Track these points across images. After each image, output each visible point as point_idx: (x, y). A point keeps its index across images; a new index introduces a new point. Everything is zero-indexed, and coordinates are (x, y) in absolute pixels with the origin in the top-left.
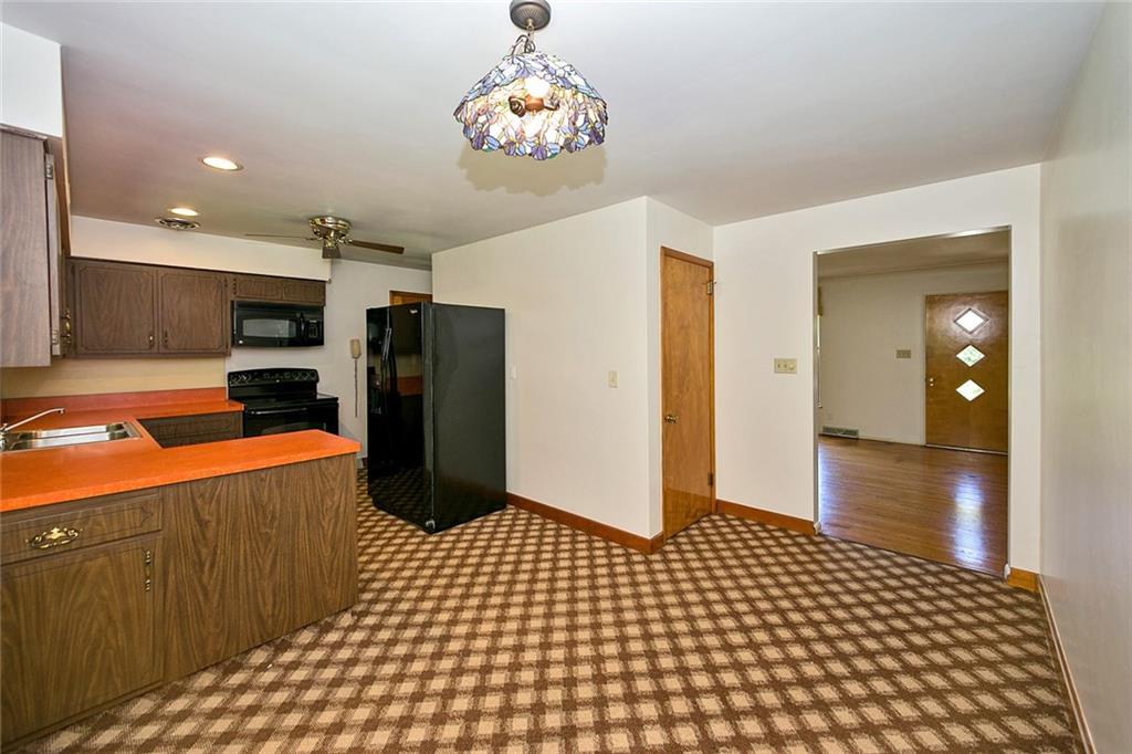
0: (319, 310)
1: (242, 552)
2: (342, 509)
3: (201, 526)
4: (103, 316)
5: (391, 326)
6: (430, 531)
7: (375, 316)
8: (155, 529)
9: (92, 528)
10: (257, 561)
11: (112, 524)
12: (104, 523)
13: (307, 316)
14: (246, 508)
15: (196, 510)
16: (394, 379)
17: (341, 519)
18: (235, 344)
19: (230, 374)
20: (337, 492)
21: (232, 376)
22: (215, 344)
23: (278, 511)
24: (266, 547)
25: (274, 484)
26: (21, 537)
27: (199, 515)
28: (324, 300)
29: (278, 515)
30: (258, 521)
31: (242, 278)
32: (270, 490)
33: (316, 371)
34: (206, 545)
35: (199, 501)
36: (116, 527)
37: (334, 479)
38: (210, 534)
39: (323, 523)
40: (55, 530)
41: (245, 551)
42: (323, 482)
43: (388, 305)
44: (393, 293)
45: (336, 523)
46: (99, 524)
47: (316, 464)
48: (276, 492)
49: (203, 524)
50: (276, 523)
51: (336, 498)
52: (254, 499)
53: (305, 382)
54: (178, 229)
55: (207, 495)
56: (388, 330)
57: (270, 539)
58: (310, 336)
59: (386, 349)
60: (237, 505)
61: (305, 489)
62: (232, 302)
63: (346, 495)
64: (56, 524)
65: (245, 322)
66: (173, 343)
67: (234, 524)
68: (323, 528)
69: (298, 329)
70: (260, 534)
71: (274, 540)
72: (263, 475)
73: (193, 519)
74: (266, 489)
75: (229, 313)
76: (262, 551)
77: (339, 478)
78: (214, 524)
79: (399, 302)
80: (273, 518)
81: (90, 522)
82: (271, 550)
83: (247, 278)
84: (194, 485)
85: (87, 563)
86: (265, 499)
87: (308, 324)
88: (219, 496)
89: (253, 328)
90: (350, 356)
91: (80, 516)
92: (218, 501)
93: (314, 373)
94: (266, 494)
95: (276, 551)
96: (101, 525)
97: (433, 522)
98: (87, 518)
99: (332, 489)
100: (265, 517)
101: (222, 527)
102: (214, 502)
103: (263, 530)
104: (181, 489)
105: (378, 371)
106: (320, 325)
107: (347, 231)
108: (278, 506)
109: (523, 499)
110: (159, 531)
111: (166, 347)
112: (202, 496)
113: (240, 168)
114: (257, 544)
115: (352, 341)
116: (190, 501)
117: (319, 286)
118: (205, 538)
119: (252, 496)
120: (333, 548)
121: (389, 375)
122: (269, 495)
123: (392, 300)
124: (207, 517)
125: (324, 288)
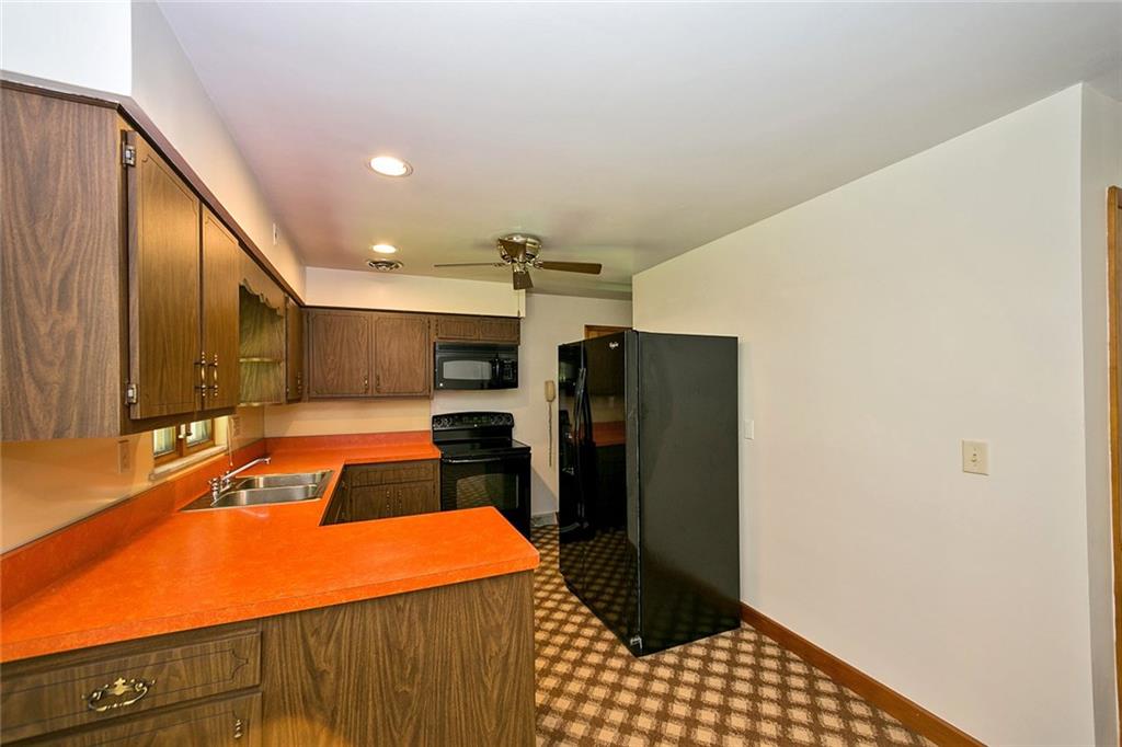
0: (513, 349)
1: (370, 721)
2: (512, 659)
3: (314, 678)
4: (329, 361)
5: (585, 366)
6: (637, 652)
7: (568, 354)
8: (251, 684)
9: (168, 679)
10: (392, 735)
11: (193, 675)
12: (183, 673)
13: (503, 356)
14: (377, 653)
15: (308, 654)
16: (588, 426)
17: (511, 673)
18: (436, 388)
19: (434, 417)
20: (506, 631)
21: (437, 419)
22: (419, 388)
23: (421, 657)
24: (404, 716)
25: (416, 616)
26: (77, 688)
27: (312, 661)
28: (519, 338)
29: (421, 666)
30: (392, 673)
31: (443, 318)
32: (411, 625)
33: (511, 415)
34: (321, 709)
35: (312, 641)
36: (199, 679)
37: (502, 610)
38: (327, 691)
39: (485, 679)
40: (121, 681)
41: (375, 719)
42: (486, 616)
43: (583, 338)
44: (589, 328)
45: (504, 680)
46: (177, 674)
47: (476, 587)
48: (418, 628)
49: (317, 676)
50: (418, 677)
51: (504, 640)
52: (387, 637)
53: (502, 426)
54: (384, 271)
55: (324, 631)
56: (582, 370)
57: (410, 704)
58: (505, 377)
59: (580, 392)
60: (364, 647)
61: (459, 625)
62: (435, 343)
63: (519, 634)
64: (120, 672)
65: (445, 364)
66: (384, 386)
67: (361, 677)
68: (485, 687)
69: (494, 371)
70: (396, 693)
71: (414, 703)
72: (401, 603)
73: (303, 667)
74: (406, 623)
75: (432, 355)
76: (399, 719)
77: (508, 609)
78: (332, 676)
79: (594, 335)
80: (415, 669)
81: (166, 671)
82: (411, 719)
83: (448, 318)
84: (306, 618)
85: (161, 733)
86: (403, 639)
87: (502, 365)
88: (340, 634)
89: (452, 370)
90: (543, 398)
91: (152, 661)
92: (338, 640)
93: (509, 417)
94: (404, 629)
95: (419, 721)
96: (180, 678)
97: (639, 639)
98: (161, 664)
99: (499, 627)
100: (403, 668)
101: (343, 681)
102: (332, 643)
103: (401, 688)
104: (288, 621)
105: (571, 416)
106: (515, 365)
107: (537, 251)
108: (421, 651)
109: (765, 618)
110: (258, 686)
111: (379, 392)
112: (316, 632)
113: (410, 172)
114: (392, 708)
115: (547, 383)
116: (300, 641)
117: (513, 323)
118: (319, 696)
119: (386, 636)
120: (499, 720)
121: (582, 421)
122: (409, 636)
123: (587, 334)
124: (324, 666)
125: (519, 325)
